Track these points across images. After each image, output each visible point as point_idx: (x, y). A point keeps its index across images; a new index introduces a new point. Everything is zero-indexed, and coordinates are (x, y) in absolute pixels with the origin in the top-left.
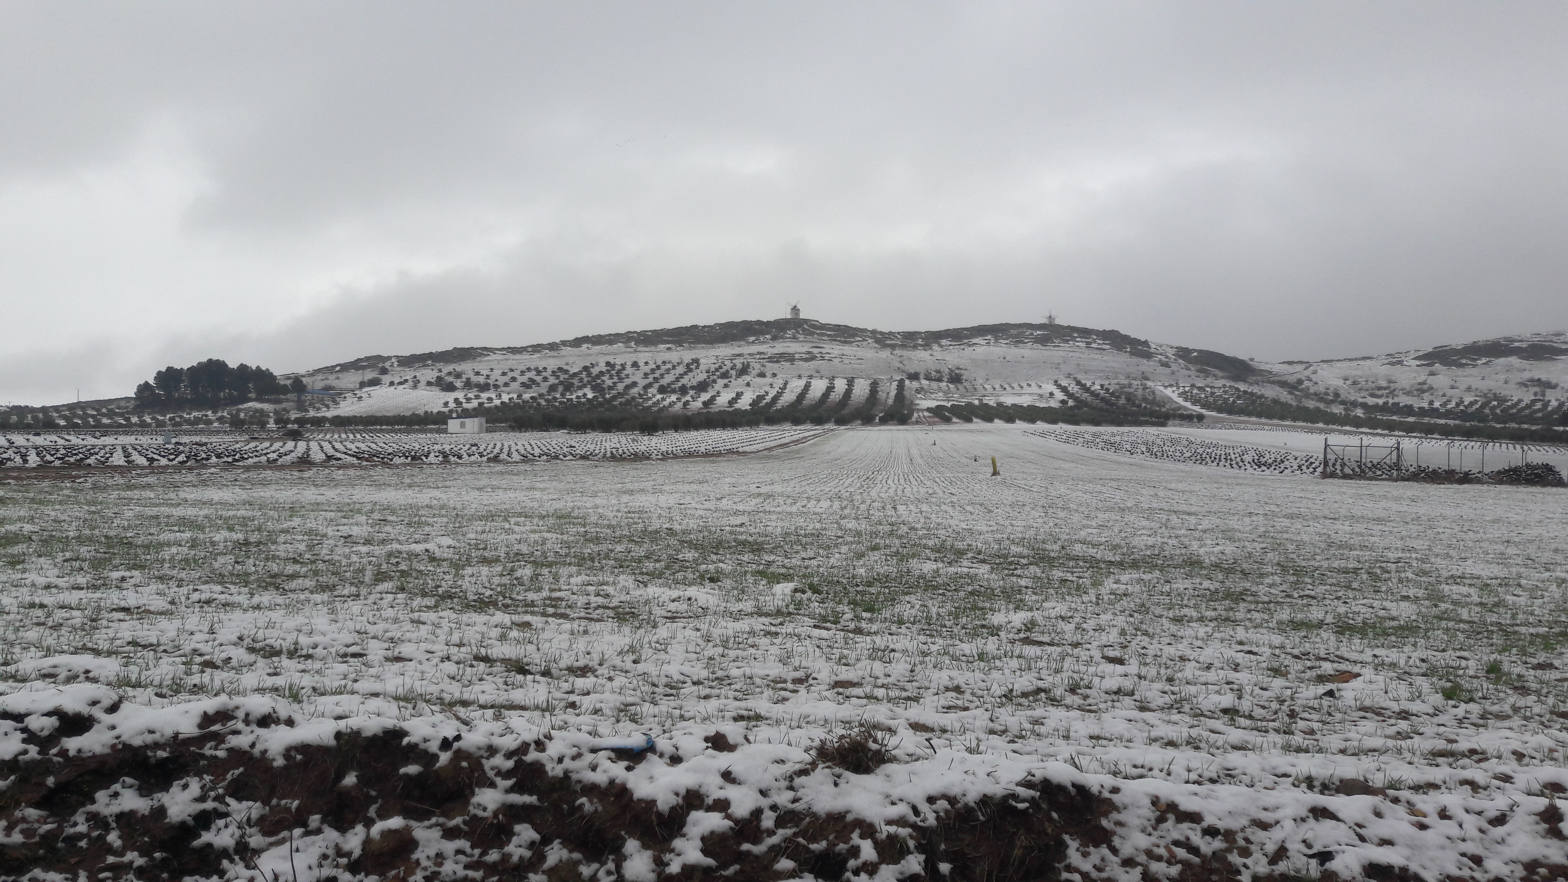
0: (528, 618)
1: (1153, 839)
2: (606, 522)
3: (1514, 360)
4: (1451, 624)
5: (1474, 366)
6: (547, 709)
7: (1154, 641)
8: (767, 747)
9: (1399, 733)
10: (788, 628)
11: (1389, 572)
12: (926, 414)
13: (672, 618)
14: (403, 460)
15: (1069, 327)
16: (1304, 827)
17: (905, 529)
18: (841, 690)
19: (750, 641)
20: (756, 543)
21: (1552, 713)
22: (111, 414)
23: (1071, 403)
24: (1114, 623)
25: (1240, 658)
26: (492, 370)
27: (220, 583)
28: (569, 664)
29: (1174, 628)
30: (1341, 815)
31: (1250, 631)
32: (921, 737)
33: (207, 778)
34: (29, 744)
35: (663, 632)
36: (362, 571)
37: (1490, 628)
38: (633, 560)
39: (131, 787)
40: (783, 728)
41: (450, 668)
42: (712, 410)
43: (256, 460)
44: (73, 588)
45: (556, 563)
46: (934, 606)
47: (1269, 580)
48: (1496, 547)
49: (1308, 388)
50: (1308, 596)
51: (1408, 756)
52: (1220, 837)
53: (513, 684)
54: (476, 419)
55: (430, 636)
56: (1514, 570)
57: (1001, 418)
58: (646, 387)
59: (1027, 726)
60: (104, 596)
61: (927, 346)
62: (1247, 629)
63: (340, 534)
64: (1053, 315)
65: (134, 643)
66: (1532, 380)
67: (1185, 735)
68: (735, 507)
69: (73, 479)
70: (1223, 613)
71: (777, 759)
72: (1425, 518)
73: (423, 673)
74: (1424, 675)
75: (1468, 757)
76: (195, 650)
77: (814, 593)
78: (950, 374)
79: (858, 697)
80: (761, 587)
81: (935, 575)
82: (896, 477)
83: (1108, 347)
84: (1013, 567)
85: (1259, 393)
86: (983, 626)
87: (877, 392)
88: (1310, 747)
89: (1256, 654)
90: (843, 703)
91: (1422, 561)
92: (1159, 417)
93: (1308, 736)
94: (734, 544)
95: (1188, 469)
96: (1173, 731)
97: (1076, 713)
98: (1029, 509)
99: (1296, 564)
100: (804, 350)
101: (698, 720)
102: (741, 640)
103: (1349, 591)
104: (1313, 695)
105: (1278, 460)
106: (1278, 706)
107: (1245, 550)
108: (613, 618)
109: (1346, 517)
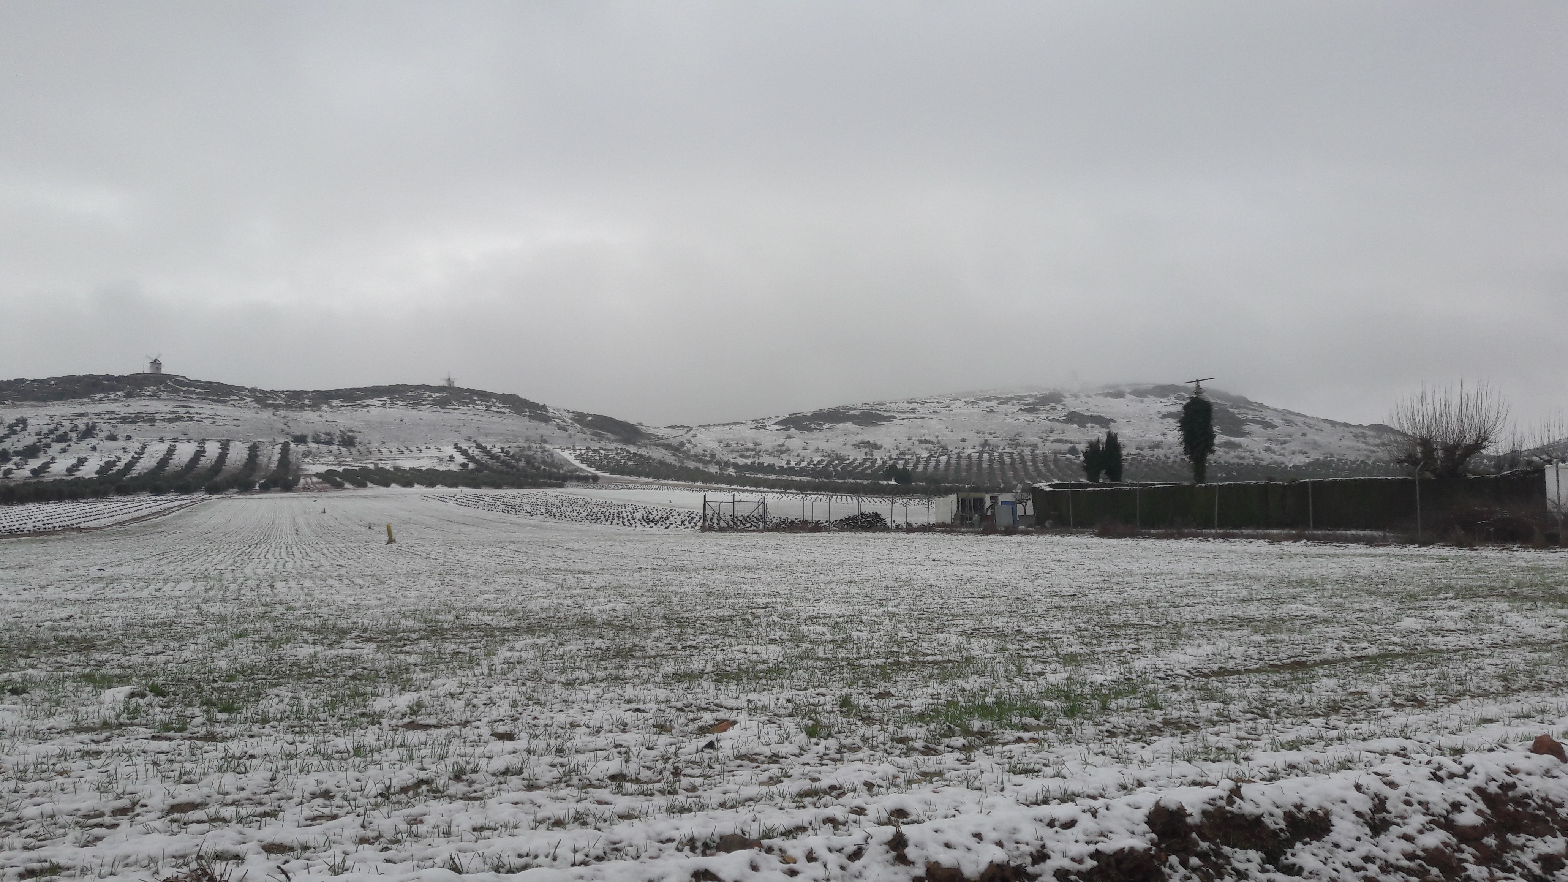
3: (850, 425)
4: (810, 663)
5: (821, 430)
7: (545, 710)
9: (771, 778)
10: (117, 743)
11: (758, 617)
12: (315, 479)
15: (468, 390)
17: (280, 609)
18: (177, 816)
19: (58, 767)
20: (85, 639)
21: (892, 740)
23: (471, 466)
24: (506, 694)
25: (628, 717)
29: (566, 694)
30: (721, 876)
31: (638, 688)
32: (276, 861)
37: (841, 663)
42: (45, 480)
46: (307, 696)
47: (655, 634)
48: (842, 588)
49: (689, 450)
50: (690, 647)
51: (779, 800)
56: (857, 607)
57: (398, 483)
59: (404, 827)
61: (315, 406)
62: (635, 686)
64: (453, 377)
66: (863, 442)
67: (572, 812)
68: (64, 595)
70: (613, 672)
72: (786, 565)
74: (790, 715)
75: (830, 794)
77: (157, 695)
78: (342, 437)
79: (199, 822)
80: (84, 695)
81: (312, 660)
82: (277, 551)
83: (508, 410)
84: (402, 643)
85: (647, 455)
86: (363, 715)
87: (257, 456)
88: (693, 805)
89: (643, 711)
90: (178, 833)
91: (785, 604)
92: (557, 479)
93: (690, 794)
94: (54, 643)
95: (584, 528)
96: (563, 809)
97: (460, 804)
98: (424, 578)
99: (680, 616)
100: (167, 409)
102: (45, 767)
103: (726, 638)
104: (696, 748)
105: (665, 516)
106: (663, 765)
107: (635, 605)
109: (722, 567)
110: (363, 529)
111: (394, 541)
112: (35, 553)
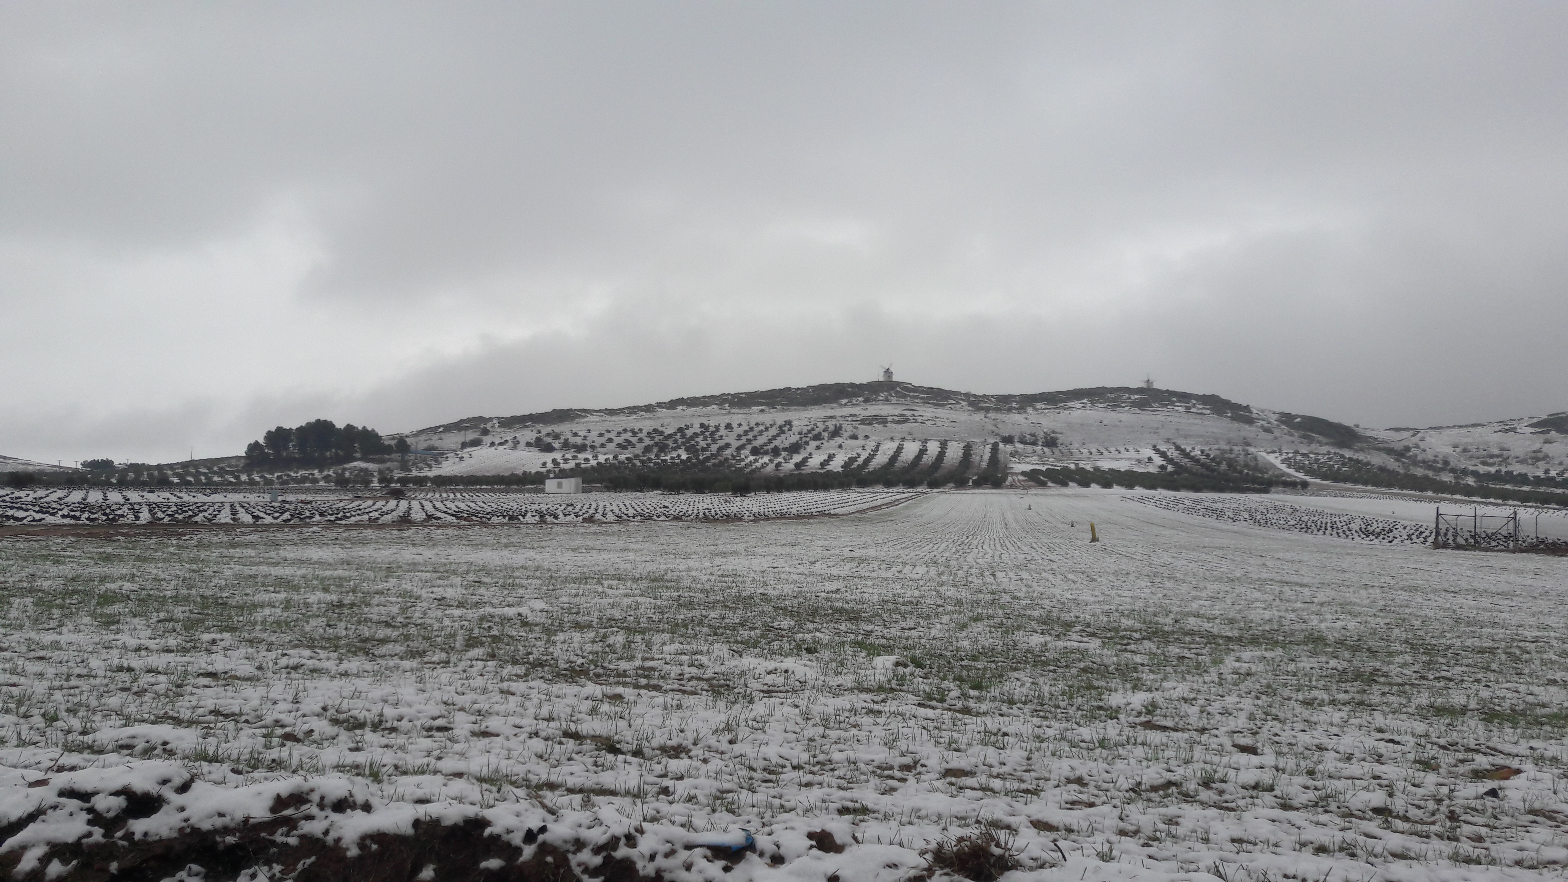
0: (620, 690)
2: (699, 586)
6: (638, 795)
7: (1286, 728)
8: (877, 847)
10: (891, 706)
11: (1528, 653)
12: (1021, 478)
13: (769, 692)
14: (500, 519)
15: (1167, 391)
17: (1006, 598)
18: (953, 780)
19: (852, 720)
20: (853, 611)
22: (222, 472)
23: (1170, 468)
24: (1241, 706)
25: (1382, 747)
26: (589, 431)
27: (309, 647)
28: (662, 742)
29: (1306, 713)
31: (1389, 717)
32: (1046, 838)
33: (277, 868)
34: (94, 826)
35: (760, 708)
36: (453, 635)
38: (726, 627)
39: (197, 875)
40: (894, 824)
41: (538, 745)
42: (804, 472)
43: (358, 518)
44: (164, 651)
45: (650, 630)
46: (1045, 683)
47: (1399, 659)
49: (1416, 456)
50: (1444, 678)
53: (603, 765)
54: (573, 480)
55: (519, 709)
57: (1098, 483)
58: (739, 449)
59: (1162, 826)
60: (192, 659)
61: (1021, 409)
62: (1385, 714)
63: (433, 596)
64: (1152, 379)
65: (216, 712)
67: (1337, 839)
68: (829, 571)
69: (178, 536)
70: (1356, 696)
71: (889, 862)
72: (1554, 593)
73: (509, 750)
76: (277, 721)
77: (917, 667)
78: (1045, 438)
79: (972, 789)
80: (861, 660)
81: (1044, 649)
82: (992, 542)
83: (1208, 412)
84: (1125, 642)
85: (1365, 460)
86: (1100, 708)
87: (970, 455)
88: (1481, 857)
89: (1398, 743)
90: (958, 795)
92: (1261, 484)
93: (1477, 844)
94: (830, 611)
95: (1293, 537)
96: (1326, 835)
97: (1213, 812)
98: (1133, 579)
99: (1426, 642)
100: (896, 412)
101: (800, 812)
102: (842, 719)
103: (1489, 673)
104: (1474, 794)
105: (1387, 529)
106: (1436, 806)
107: (1369, 626)
108: (707, 691)
109: (1467, 590)
110: (1066, 527)
112: (801, 534)
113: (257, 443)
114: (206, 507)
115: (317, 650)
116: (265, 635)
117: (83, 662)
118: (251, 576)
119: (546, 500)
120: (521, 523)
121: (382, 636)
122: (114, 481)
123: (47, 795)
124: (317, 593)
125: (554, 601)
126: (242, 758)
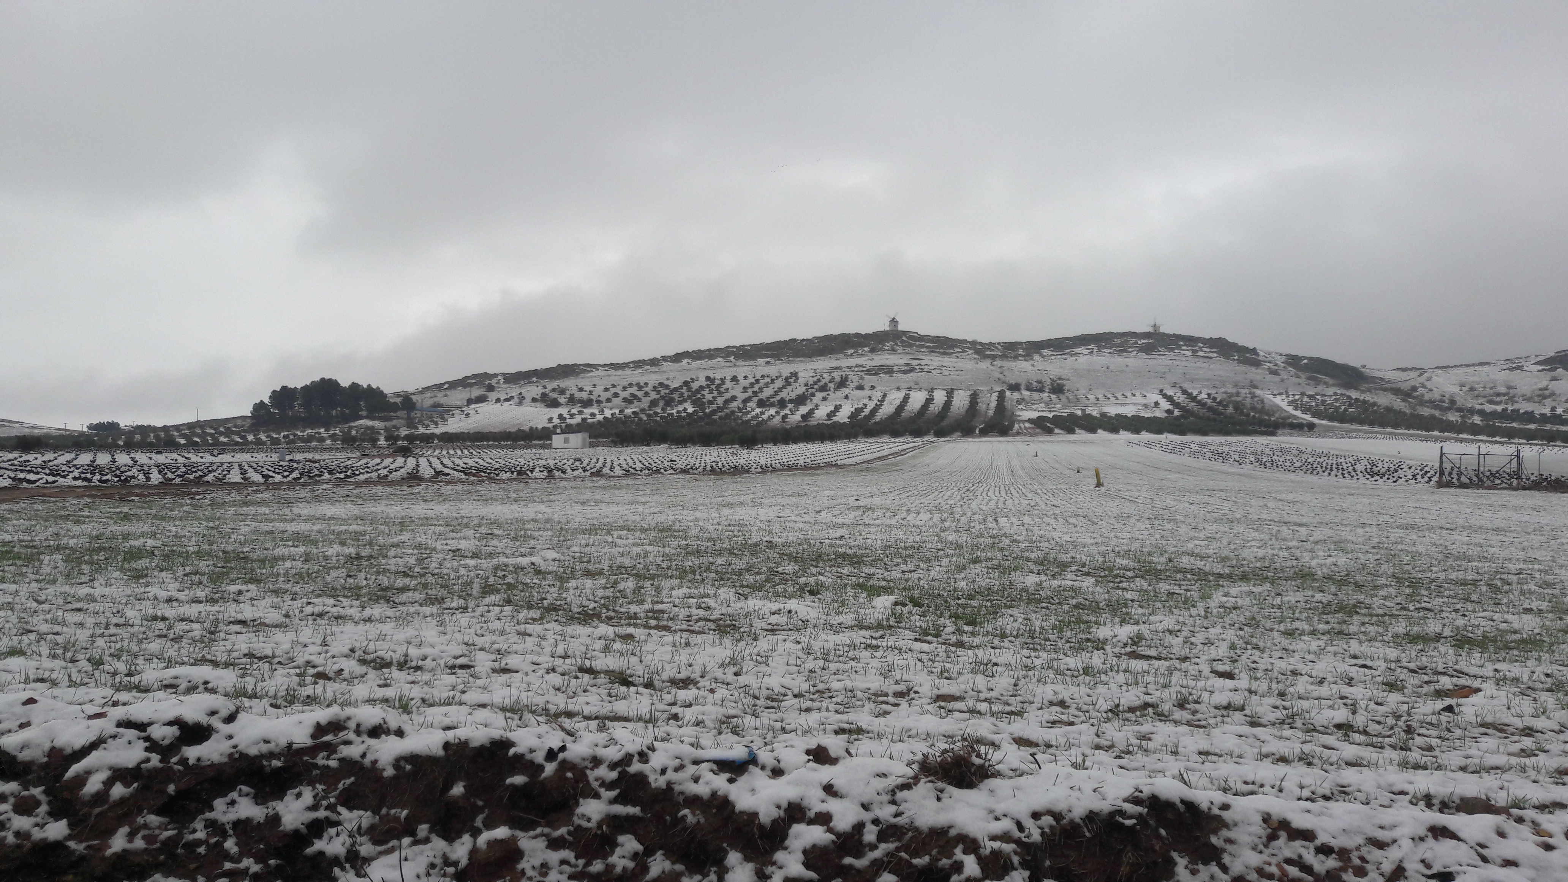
0: (631, 630)
1: (1264, 857)
2: (706, 535)
6: (650, 720)
7: (1265, 655)
8: (868, 760)
9: (1522, 750)
10: (889, 641)
11: (1510, 584)
12: (1027, 425)
13: (773, 630)
14: (508, 475)
15: (1174, 335)
16: (1423, 846)
17: (1007, 541)
18: (943, 704)
19: (851, 654)
20: (856, 556)
22: (228, 433)
23: (1177, 412)
24: (1224, 636)
25: (1354, 672)
26: (595, 385)
27: (332, 596)
28: (672, 675)
29: (1285, 642)
30: (1461, 835)
31: (1364, 645)
32: (1025, 752)
33: (320, 787)
34: (151, 752)
35: (763, 644)
36: (470, 583)
38: (733, 572)
39: (247, 795)
40: (885, 741)
41: (555, 679)
42: (811, 423)
43: (367, 476)
44: (193, 602)
45: (659, 576)
46: (1037, 619)
47: (1383, 593)
49: (1423, 395)
50: (1424, 609)
51: (1533, 774)
52: (1334, 855)
53: (617, 696)
54: (579, 435)
55: (537, 649)
57: (1104, 429)
58: (745, 401)
59: (1135, 741)
60: (222, 609)
61: (1028, 356)
62: (1361, 642)
63: (448, 548)
64: (1158, 323)
65: (250, 655)
67: (1297, 751)
68: (834, 520)
69: (193, 496)
70: (1336, 626)
71: (879, 771)
72: (1548, 529)
73: (529, 684)
74: (1549, 690)
76: (308, 662)
77: (914, 606)
78: (1052, 384)
79: (961, 712)
80: (861, 600)
81: (1038, 588)
82: (997, 489)
83: (1215, 355)
84: (1118, 580)
85: (1372, 401)
86: (1088, 640)
87: (977, 403)
88: (1429, 763)
89: (1370, 668)
90: (946, 717)
91: (1546, 572)
92: (1268, 426)
93: (1425, 753)
94: (834, 557)
95: (1298, 479)
96: (1285, 747)
97: (1185, 729)
98: (1134, 521)
99: (1412, 576)
100: (903, 362)
101: (799, 733)
102: (841, 653)
103: (1468, 603)
104: (1430, 711)
105: (1392, 469)
106: (1394, 722)
107: (1359, 562)
108: (714, 630)
109: (1463, 527)
111: (1103, 485)
112: (808, 484)
113: (262, 402)
114: (214, 468)
115: (340, 598)
116: (288, 586)
117: (118, 612)
118: (268, 532)
119: (553, 455)
120: (530, 478)
121: (401, 585)
122: (121, 443)
123: (106, 726)
124: (335, 546)
125: (565, 551)
126: (280, 694)
